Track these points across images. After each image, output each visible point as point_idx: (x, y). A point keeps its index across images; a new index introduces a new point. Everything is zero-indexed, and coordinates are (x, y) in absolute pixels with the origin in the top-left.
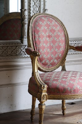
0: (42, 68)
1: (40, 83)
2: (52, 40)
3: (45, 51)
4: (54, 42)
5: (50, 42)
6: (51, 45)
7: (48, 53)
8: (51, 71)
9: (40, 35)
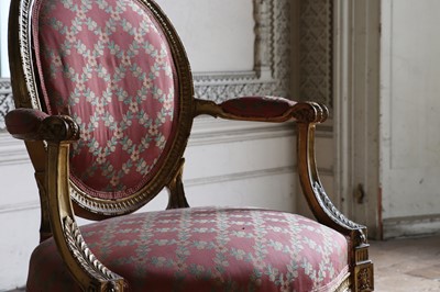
0: (83, 204)
1: (91, 271)
2: (122, 75)
3: (96, 125)
4: (130, 84)
5: (112, 84)
6: (121, 98)
7: (109, 134)
8: (126, 213)
9: (69, 52)
